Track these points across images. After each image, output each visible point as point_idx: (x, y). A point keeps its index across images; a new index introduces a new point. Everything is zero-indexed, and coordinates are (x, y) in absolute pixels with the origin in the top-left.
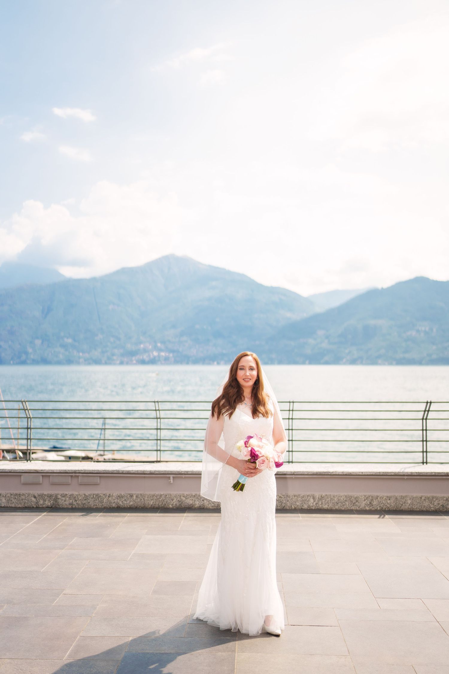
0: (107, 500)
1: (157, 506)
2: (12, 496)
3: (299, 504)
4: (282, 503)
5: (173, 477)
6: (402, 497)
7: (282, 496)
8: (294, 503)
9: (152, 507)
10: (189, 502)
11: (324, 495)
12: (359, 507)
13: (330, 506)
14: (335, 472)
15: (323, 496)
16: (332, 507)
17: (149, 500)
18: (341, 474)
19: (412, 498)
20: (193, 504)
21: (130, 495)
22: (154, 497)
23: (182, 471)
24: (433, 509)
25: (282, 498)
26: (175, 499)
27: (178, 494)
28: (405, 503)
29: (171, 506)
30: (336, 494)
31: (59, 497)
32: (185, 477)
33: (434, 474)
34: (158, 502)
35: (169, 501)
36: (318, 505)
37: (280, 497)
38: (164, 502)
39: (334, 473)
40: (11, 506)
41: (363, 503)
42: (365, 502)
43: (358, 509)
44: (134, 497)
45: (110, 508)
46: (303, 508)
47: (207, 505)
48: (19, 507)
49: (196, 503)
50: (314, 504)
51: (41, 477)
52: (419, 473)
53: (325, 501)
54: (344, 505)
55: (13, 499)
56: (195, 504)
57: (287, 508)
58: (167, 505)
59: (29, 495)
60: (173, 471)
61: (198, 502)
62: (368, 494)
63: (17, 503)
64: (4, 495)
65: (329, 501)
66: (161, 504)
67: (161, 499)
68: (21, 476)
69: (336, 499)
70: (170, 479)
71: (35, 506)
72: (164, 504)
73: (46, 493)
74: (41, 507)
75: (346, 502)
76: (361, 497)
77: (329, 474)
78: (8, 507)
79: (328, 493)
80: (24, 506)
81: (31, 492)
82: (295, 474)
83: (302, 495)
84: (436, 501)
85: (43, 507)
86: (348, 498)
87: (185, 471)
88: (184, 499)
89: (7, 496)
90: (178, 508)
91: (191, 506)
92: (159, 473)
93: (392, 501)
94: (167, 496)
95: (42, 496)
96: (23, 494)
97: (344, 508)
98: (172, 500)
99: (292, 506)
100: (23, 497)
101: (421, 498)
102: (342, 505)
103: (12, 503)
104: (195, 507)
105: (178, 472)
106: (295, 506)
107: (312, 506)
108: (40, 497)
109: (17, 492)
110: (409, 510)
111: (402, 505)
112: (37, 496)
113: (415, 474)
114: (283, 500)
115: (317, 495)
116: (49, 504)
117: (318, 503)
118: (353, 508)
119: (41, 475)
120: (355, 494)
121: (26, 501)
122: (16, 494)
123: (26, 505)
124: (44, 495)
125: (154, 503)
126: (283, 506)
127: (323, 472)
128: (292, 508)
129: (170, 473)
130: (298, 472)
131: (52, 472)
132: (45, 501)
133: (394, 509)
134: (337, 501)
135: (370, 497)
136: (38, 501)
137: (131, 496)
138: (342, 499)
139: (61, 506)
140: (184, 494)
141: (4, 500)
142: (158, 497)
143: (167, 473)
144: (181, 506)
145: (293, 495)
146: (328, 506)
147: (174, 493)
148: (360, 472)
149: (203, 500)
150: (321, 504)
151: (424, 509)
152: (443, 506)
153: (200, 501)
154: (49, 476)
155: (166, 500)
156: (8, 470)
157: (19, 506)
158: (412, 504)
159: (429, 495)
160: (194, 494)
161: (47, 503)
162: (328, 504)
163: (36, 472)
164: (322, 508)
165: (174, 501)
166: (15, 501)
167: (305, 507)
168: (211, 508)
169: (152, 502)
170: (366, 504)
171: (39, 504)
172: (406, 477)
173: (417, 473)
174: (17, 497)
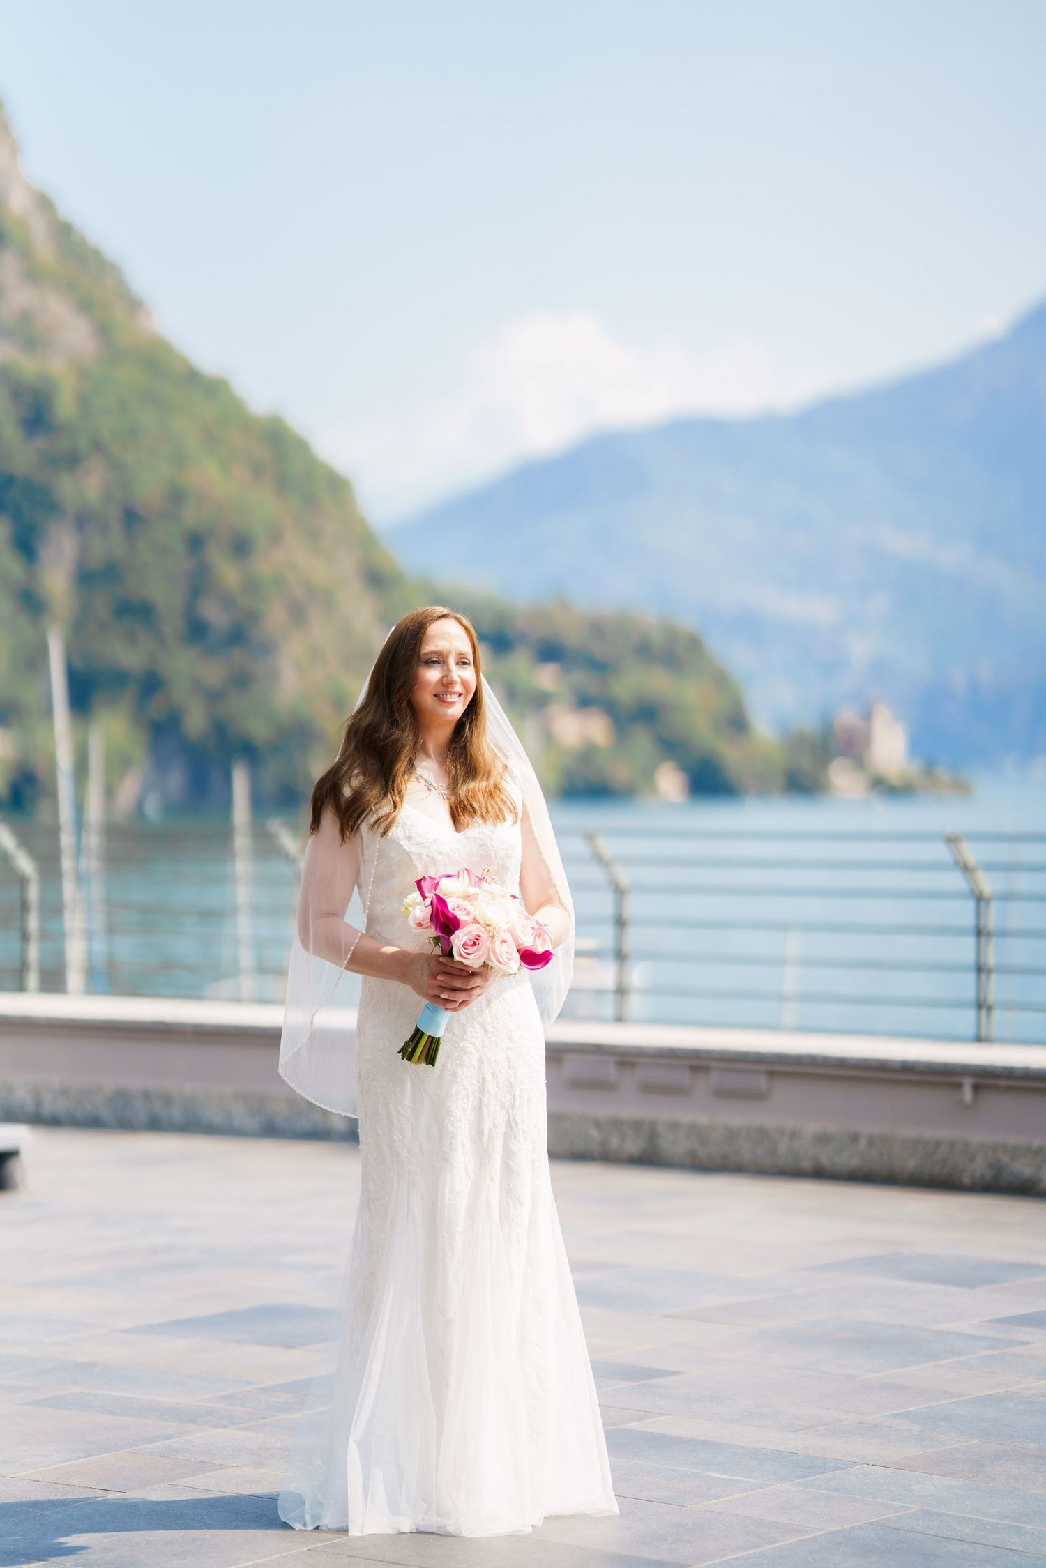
0: (788, 1147)
1: (927, 1177)
5: (972, 1086)
10: (1022, 1169)
20: (1035, 1176)
21: (851, 1135)
22: (918, 1149)
23: (994, 1067)
26: (979, 1158)
27: (990, 1143)
31: (660, 1128)
32: (1006, 1088)
34: (931, 1165)
35: (962, 1166)
38: (947, 1166)
44: (863, 1143)
49: (1042, 1176)
51: (614, 1066)
56: (1039, 1181)
58: (956, 1173)
66: (939, 1168)
67: (940, 1153)
70: (961, 1092)
72: (948, 1169)
73: (626, 1115)
81: (590, 1112)
87: (1004, 1067)
88: (1007, 1158)
90: (987, 1189)
94: (957, 1147)
95: (616, 1124)
98: (972, 1159)
105: (984, 1070)
108: (612, 1125)
112: (602, 1123)
116: (636, 1147)
119: (612, 1061)
124: (621, 1123)
125: (917, 1169)
129: (959, 1070)
131: (640, 1051)
132: (621, 1139)
136: (605, 1138)
137: (854, 1138)
140: (1006, 1145)
142: (931, 1147)
143: (951, 1069)
144: (998, 1184)
147: (975, 1137)
154: (634, 1065)
155: (953, 1160)
160: (1035, 1146)
161: (628, 1141)
165: (976, 1164)
171: (609, 1146)
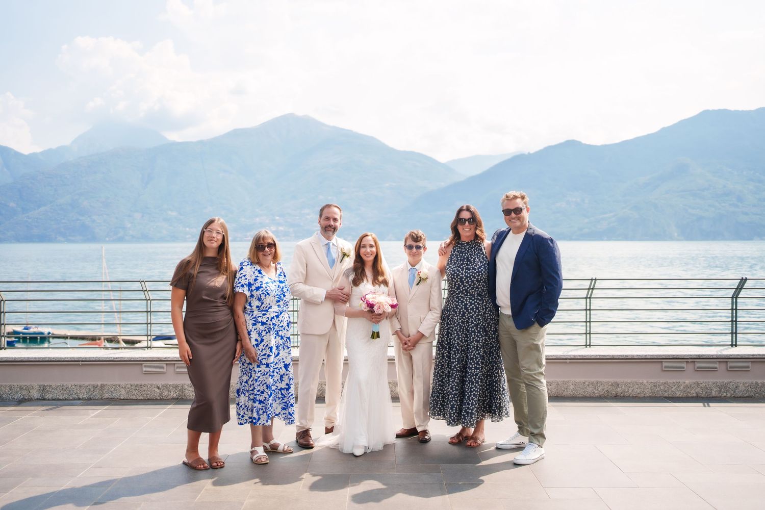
2: (133, 387)
6: (564, 383)
19: (575, 384)
24: (597, 395)
28: (566, 389)
31: (186, 387)
33: (598, 357)
48: (141, 400)
51: (165, 365)
52: (582, 356)
55: (133, 390)
59: (151, 385)
63: (138, 395)
64: (124, 387)
68: (142, 364)
71: (159, 398)
73: (170, 383)
74: (166, 400)
78: (128, 400)
80: (146, 399)
84: (601, 386)
85: (168, 400)
89: (127, 387)
93: (553, 387)
95: (166, 386)
96: (145, 384)
100: (145, 388)
101: (584, 383)
103: (132, 395)
109: (139, 383)
110: (571, 396)
111: (564, 391)
112: (161, 387)
113: (579, 357)
116: (175, 395)
119: (164, 363)
121: (149, 393)
122: (137, 385)
123: (149, 397)
131: (177, 360)
132: (170, 392)
133: (556, 395)
136: (162, 392)
139: (188, 398)
141: (123, 392)
151: (588, 395)
152: (608, 391)
154: (175, 364)
156: (128, 358)
157: (140, 398)
158: (575, 389)
159: (593, 380)
161: (172, 394)
163: (160, 360)
166: (135, 393)
172: (568, 361)
173: (580, 356)
174: (137, 389)
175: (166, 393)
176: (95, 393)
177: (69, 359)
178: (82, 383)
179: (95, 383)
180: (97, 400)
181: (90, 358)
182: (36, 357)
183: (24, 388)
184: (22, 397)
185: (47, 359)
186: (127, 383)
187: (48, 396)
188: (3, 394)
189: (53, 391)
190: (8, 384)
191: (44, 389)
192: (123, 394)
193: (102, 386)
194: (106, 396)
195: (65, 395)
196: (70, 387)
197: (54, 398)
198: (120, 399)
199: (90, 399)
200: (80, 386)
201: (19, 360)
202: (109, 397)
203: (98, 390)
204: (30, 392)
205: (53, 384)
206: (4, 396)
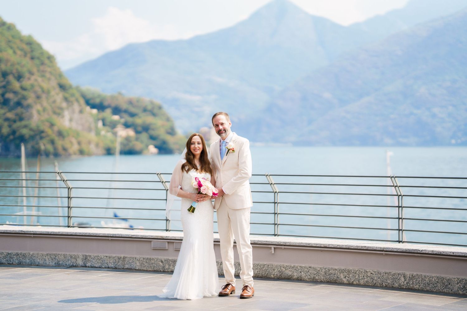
0: (220, 267)
1: (261, 275)
2: (144, 260)
3: (390, 282)
4: (374, 279)
5: (274, 248)
7: (374, 273)
8: (385, 280)
9: (257, 276)
10: (288, 273)
11: (415, 274)
12: (451, 290)
13: (421, 286)
14: (425, 250)
15: (414, 276)
16: (423, 287)
17: (254, 269)
18: (430, 253)
20: (292, 275)
21: (238, 263)
22: (258, 266)
23: (281, 242)
25: (373, 274)
26: (276, 269)
27: (279, 265)
29: (272, 276)
30: (427, 274)
32: (284, 248)
34: (262, 272)
35: (271, 271)
36: (408, 284)
37: (371, 273)
38: (267, 272)
39: (424, 252)
40: (143, 269)
41: (456, 286)
42: (458, 285)
43: (450, 292)
45: (222, 275)
46: (394, 286)
47: (304, 277)
48: (150, 271)
49: (294, 274)
50: (405, 283)
51: (167, 243)
53: (416, 281)
54: (435, 287)
55: (145, 262)
56: (294, 276)
57: (378, 285)
58: (269, 275)
59: (157, 259)
60: (274, 242)
61: (296, 274)
62: (461, 277)
63: (148, 267)
64: (138, 259)
65: (420, 282)
66: (264, 273)
67: (265, 268)
68: (151, 241)
69: (427, 280)
70: (271, 250)
71: (162, 270)
72: (267, 273)
73: (170, 258)
74: (167, 272)
75: (438, 284)
76: (453, 280)
77: (419, 252)
78: (141, 270)
79: (419, 273)
80: (153, 270)
81: (160, 257)
82: (385, 250)
83: (393, 273)
85: (168, 272)
86: (440, 280)
87: (284, 242)
88: (284, 269)
89: (140, 260)
90: (278, 278)
91: (291, 276)
92: (262, 243)
94: (269, 266)
95: (167, 260)
96: (153, 258)
97: (435, 290)
98: (274, 270)
99: (383, 283)
100: (153, 261)
102: (433, 287)
103: (144, 267)
104: (294, 278)
105: (277, 243)
106: (386, 284)
107: (403, 285)
108: (166, 261)
109: (149, 257)
112: (163, 261)
114: (374, 277)
115: (408, 273)
117: (409, 283)
118: (445, 290)
119: (166, 242)
120: (448, 276)
121: (155, 265)
122: (147, 258)
123: (155, 269)
124: (169, 261)
125: (258, 272)
126: (375, 283)
127: (413, 249)
128: (383, 285)
129: (270, 243)
130: (388, 248)
131: (175, 239)
132: (170, 265)
134: (428, 281)
135: (464, 281)
136: (165, 265)
138: (433, 279)
140: (284, 265)
141: (138, 264)
142: (262, 267)
143: (268, 243)
144: (282, 277)
145: (384, 272)
146: (419, 286)
147: (275, 264)
148: (450, 253)
149: (300, 272)
150: (412, 284)
153: (298, 272)
154: (173, 242)
155: (268, 270)
156: (141, 236)
160: (293, 266)
161: (171, 267)
162: (419, 285)
163: (162, 239)
164: (413, 288)
165: (275, 271)
166: (146, 265)
167: (396, 285)
168: (308, 280)
169: (257, 271)
170: (459, 288)
171: (165, 269)
174: (148, 262)
175: (167, 267)
176: (119, 264)
177: (102, 235)
178: (110, 255)
179: (119, 255)
180: (120, 269)
181: (115, 234)
182: (81, 232)
183: (73, 257)
184: (72, 264)
185: (88, 234)
186: (141, 256)
187: (89, 264)
188: (60, 261)
189: (92, 260)
190: (63, 253)
191: (86, 258)
192: (137, 265)
193: (124, 258)
194: (127, 266)
195: (99, 264)
196: (103, 257)
197: (92, 266)
198: (136, 270)
199: (116, 268)
200: (110, 257)
201: (70, 234)
202: (128, 267)
203: (121, 261)
204: (77, 260)
205: (93, 255)
206: (60, 263)
